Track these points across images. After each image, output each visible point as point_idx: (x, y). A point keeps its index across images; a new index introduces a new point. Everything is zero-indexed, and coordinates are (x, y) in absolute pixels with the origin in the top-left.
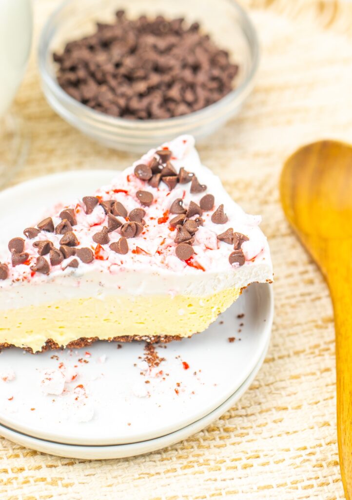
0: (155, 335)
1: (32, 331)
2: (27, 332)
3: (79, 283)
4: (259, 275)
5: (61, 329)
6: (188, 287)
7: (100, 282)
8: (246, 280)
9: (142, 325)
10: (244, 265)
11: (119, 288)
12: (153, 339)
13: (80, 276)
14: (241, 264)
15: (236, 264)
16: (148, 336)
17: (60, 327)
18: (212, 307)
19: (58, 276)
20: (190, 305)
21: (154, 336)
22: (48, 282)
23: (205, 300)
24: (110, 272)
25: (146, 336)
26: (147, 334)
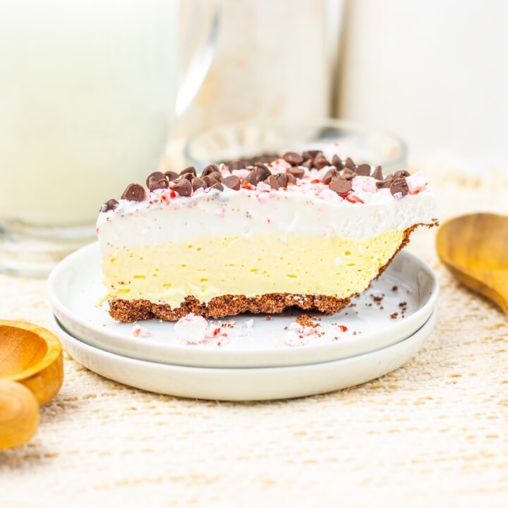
0: (308, 294)
1: (170, 285)
2: (164, 285)
3: (224, 211)
4: (424, 214)
5: (204, 283)
6: (346, 225)
7: (248, 213)
8: (410, 220)
9: (293, 279)
10: (407, 196)
11: (269, 221)
12: (306, 299)
13: (225, 200)
14: (404, 195)
15: (399, 194)
16: (301, 296)
17: (202, 280)
18: (372, 257)
19: (201, 198)
20: (348, 253)
21: (308, 296)
22: (189, 206)
23: (364, 245)
24: (259, 200)
25: (298, 295)
26: (300, 293)
